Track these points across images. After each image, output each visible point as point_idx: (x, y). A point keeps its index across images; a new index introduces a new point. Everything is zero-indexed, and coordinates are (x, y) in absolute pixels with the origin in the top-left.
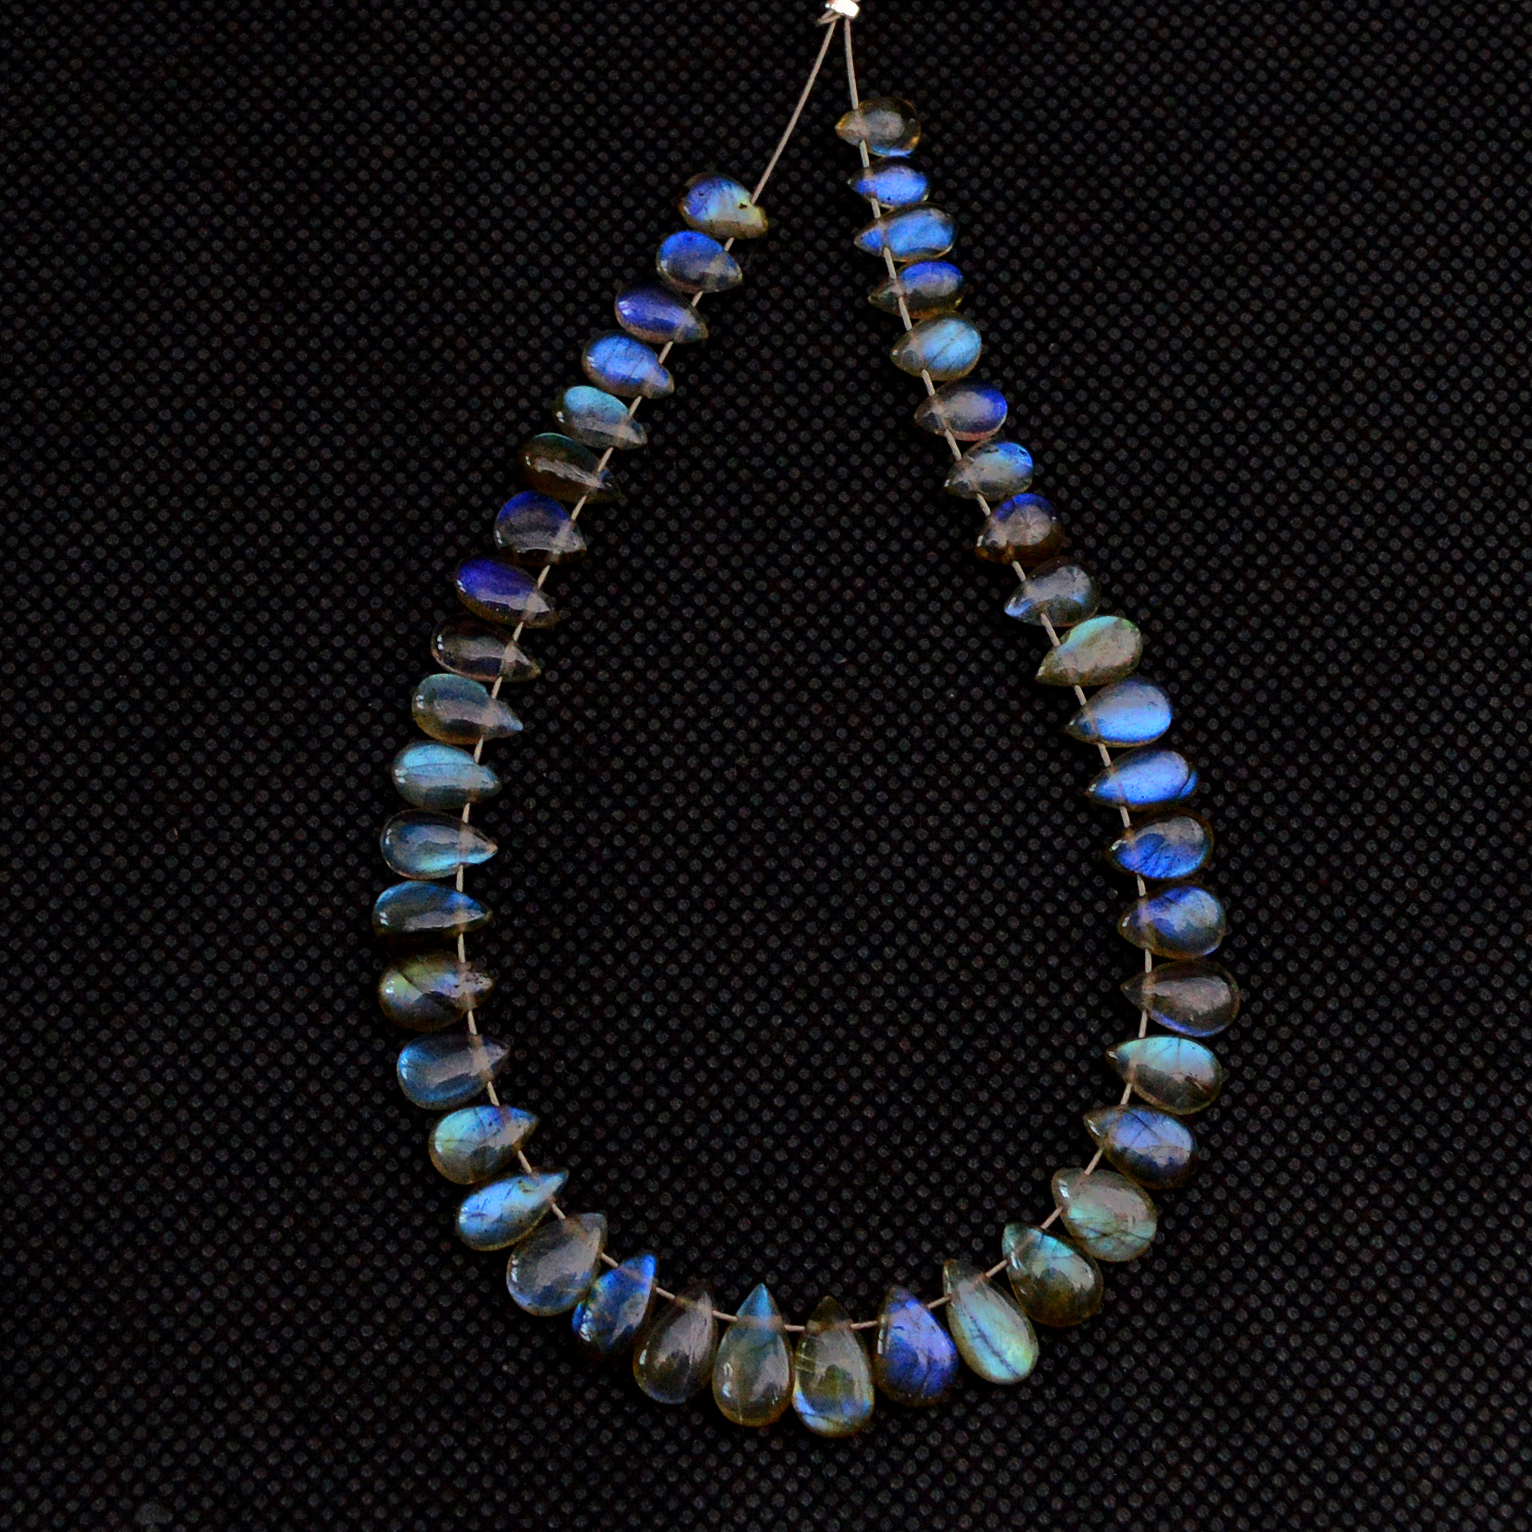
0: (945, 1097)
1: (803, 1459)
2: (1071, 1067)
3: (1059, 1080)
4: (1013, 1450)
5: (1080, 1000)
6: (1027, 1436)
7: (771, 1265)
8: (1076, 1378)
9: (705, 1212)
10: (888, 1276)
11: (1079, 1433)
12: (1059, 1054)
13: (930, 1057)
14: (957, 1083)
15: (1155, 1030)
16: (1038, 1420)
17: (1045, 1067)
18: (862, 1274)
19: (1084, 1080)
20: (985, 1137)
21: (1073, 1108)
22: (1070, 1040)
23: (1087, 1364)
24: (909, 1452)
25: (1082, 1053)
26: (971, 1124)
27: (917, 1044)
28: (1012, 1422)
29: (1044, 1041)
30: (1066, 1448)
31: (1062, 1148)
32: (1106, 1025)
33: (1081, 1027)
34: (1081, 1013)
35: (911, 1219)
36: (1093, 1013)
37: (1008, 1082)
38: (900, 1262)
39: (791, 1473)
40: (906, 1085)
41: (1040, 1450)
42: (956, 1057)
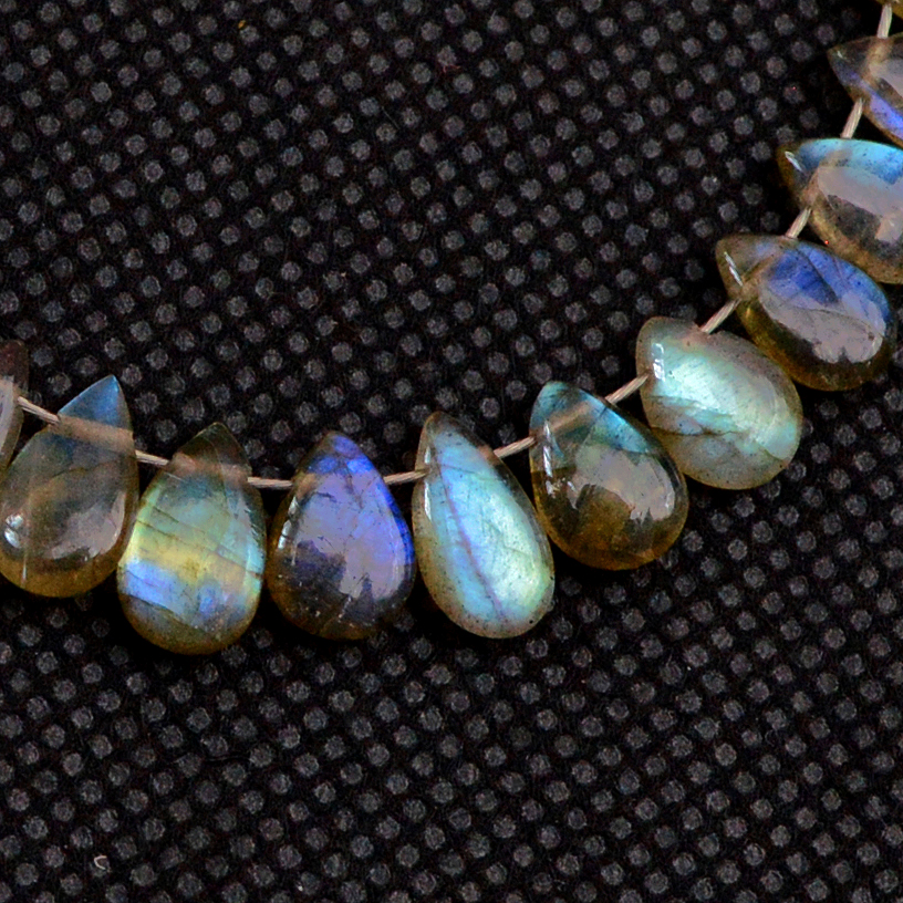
0: (492, 158)
1: (113, 681)
2: (715, 163)
3: (689, 179)
4: (471, 753)
5: (754, 62)
6: (498, 735)
7: (135, 354)
8: (604, 661)
9: (45, 239)
10: (329, 420)
11: (588, 749)
12: (698, 136)
13: (484, 88)
14: (517, 142)
16: (525, 714)
17: (671, 153)
18: (284, 409)
19: (730, 190)
20: (544, 239)
21: (701, 228)
22: (724, 121)
23: (628, 644)
24: (295, 713)
25: (738, 146)
26: (527, 211)
27: (467, 62)
28: (480, 705)
29: (679, 111)
30: (561, 769)
31: (668, 287)
32: (789, 114)
33: (746, 104)
34: (752, 84)
35: (389, 340)
36: (772, 87)
37: (603, 160)
38: (354, 403)
39: (86, 697)
40: (432, 122)
41: (516, 763)
42: (527, 99)
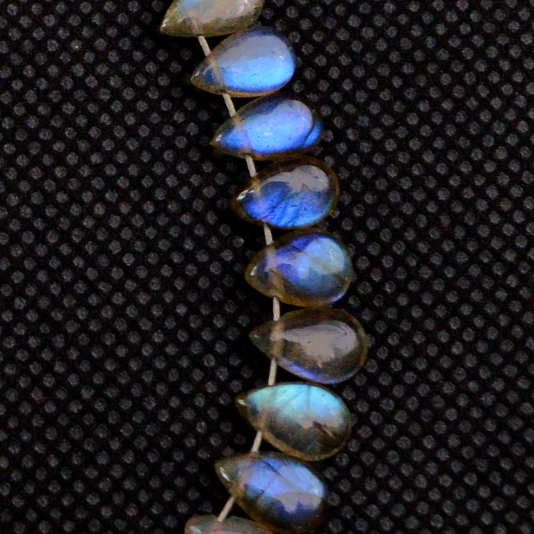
0: (77, 446)
2: (201, 414)
3: (189, 427)
5: (209, 348)
12: (187, 401)
13: (62, 407)
14: (88, 433)
15: (285, 377)
17: (175, 415)
19: (213, 428)
20: (117, 485)
22: (199, 388)
25: (211, 400)
26: (104, 472)
27: (49, 393)
29: (174, 389)
31: (193, 495)
32: (235, 373)
33: (210, 375)
34: (210, 361)
36: (222, 360)
37: (139, 430)
40: (39, 435)
42: (88, 407)
